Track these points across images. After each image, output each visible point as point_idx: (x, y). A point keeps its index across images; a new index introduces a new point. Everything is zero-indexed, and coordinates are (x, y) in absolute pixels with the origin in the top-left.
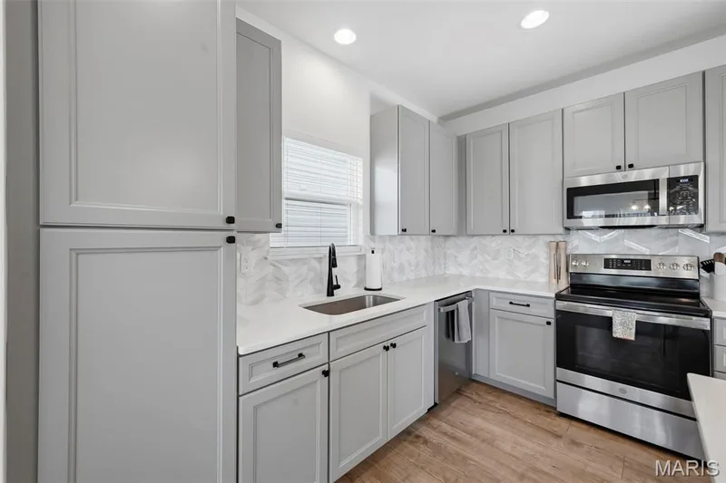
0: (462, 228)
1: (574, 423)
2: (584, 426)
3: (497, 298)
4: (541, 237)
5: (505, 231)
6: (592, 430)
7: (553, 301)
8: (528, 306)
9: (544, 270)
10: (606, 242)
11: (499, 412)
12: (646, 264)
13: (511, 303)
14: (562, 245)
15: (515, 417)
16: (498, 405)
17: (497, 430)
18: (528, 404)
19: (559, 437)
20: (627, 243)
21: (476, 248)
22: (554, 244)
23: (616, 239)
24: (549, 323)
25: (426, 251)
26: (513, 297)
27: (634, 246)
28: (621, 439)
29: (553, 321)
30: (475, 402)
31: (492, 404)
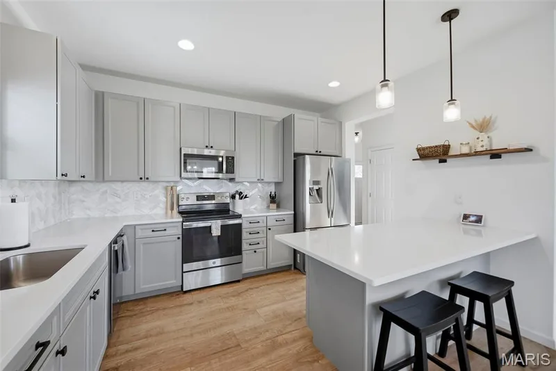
0: (101, 175)
1: (193, 293)
2: (197, 292)
3: (142, 229)
4: (161, 183)
5: (141, 179)
6: (202, 291)
7: (181, 224)
8: (165, 230)
9: (162, 205)
10: (196, 186)
11: (152, 312)
12: (212, 197)
13: (153, 231)
14: (174, 188)
15: (164, 309)
16: (148, 309)
17: (158, 323)
18: (165, 297)
19: (192, 304)
20: (205, 187)
21: (106, 192)
22: (170, 188)
23: (200, 185)
24: (179, 238)
25: (55, 198)
26: (153, 226)
27: (208, 189)
28: (216, 287)
29: (181, 236)
30: (131, 316)
31: (145, 310)
